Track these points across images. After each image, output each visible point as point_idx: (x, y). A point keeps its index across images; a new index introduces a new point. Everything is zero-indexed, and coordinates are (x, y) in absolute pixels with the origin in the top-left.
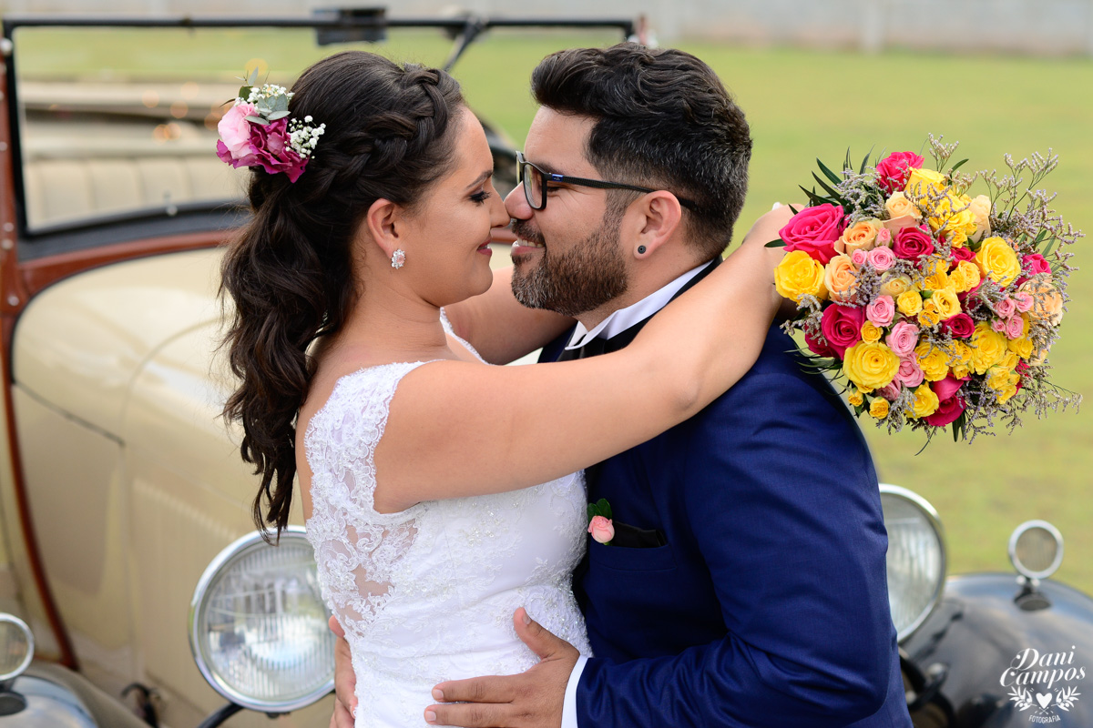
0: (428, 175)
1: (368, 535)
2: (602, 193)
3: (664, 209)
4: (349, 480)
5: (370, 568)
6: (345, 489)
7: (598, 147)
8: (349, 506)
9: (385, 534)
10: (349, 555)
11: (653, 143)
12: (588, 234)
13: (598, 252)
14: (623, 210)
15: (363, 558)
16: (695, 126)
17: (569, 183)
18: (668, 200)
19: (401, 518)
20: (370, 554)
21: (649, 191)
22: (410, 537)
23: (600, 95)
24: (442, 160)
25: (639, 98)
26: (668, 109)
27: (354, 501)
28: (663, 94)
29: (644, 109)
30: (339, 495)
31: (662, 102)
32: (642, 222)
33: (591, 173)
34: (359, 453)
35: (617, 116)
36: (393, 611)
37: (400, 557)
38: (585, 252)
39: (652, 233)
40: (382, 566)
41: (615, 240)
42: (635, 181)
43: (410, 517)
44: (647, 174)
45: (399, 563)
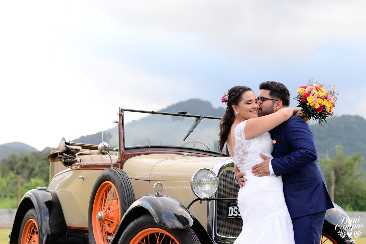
0: (239, 101)
1: (244, 144)
2: (272, 101)
3: (280, 103)
4: (241, 135)
5: (245, 150)
6: (240, 137)
7: (271, 94)
8: (241, 140)
9: (246, 143)
10: (241, 148)
11: (279, 94)
12: (269, 107)
13: (270, 109)
14: (274, 103)
15: (244, 148)
16: (284, 92)
17: (267, 99)
18: (280, 102)
19: (249, 141)
20: (245, 147)
21: (278, 101)
22: (250, 144)
23: (271, 87)
24: (241, 98)
25: (277, 87)
26: (280, 89)
27: (242, 139)
28: (280, 87)
29: (277, 89)
30: (239, 139)
31: (280, 88)
32: (277, 105)
33: (270, 98)
34: (242, 131)
35: (274, 90)
36: (249, 156)
37: (249, 147)
38: (269, 110)
39: (278, 107)
40: (246, 149)
41: (273, 108)
42: (276, 99)
43: (250, 141)
44: (277, 98)
45: (249, 148)
